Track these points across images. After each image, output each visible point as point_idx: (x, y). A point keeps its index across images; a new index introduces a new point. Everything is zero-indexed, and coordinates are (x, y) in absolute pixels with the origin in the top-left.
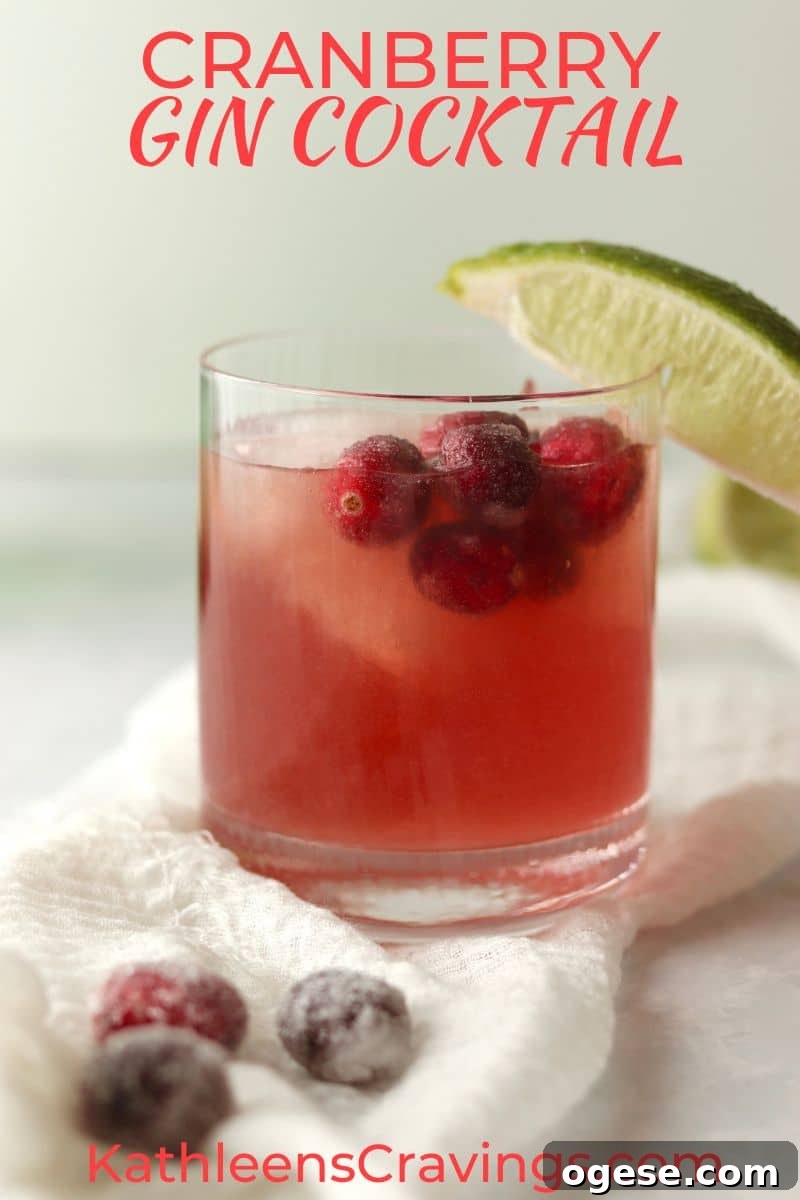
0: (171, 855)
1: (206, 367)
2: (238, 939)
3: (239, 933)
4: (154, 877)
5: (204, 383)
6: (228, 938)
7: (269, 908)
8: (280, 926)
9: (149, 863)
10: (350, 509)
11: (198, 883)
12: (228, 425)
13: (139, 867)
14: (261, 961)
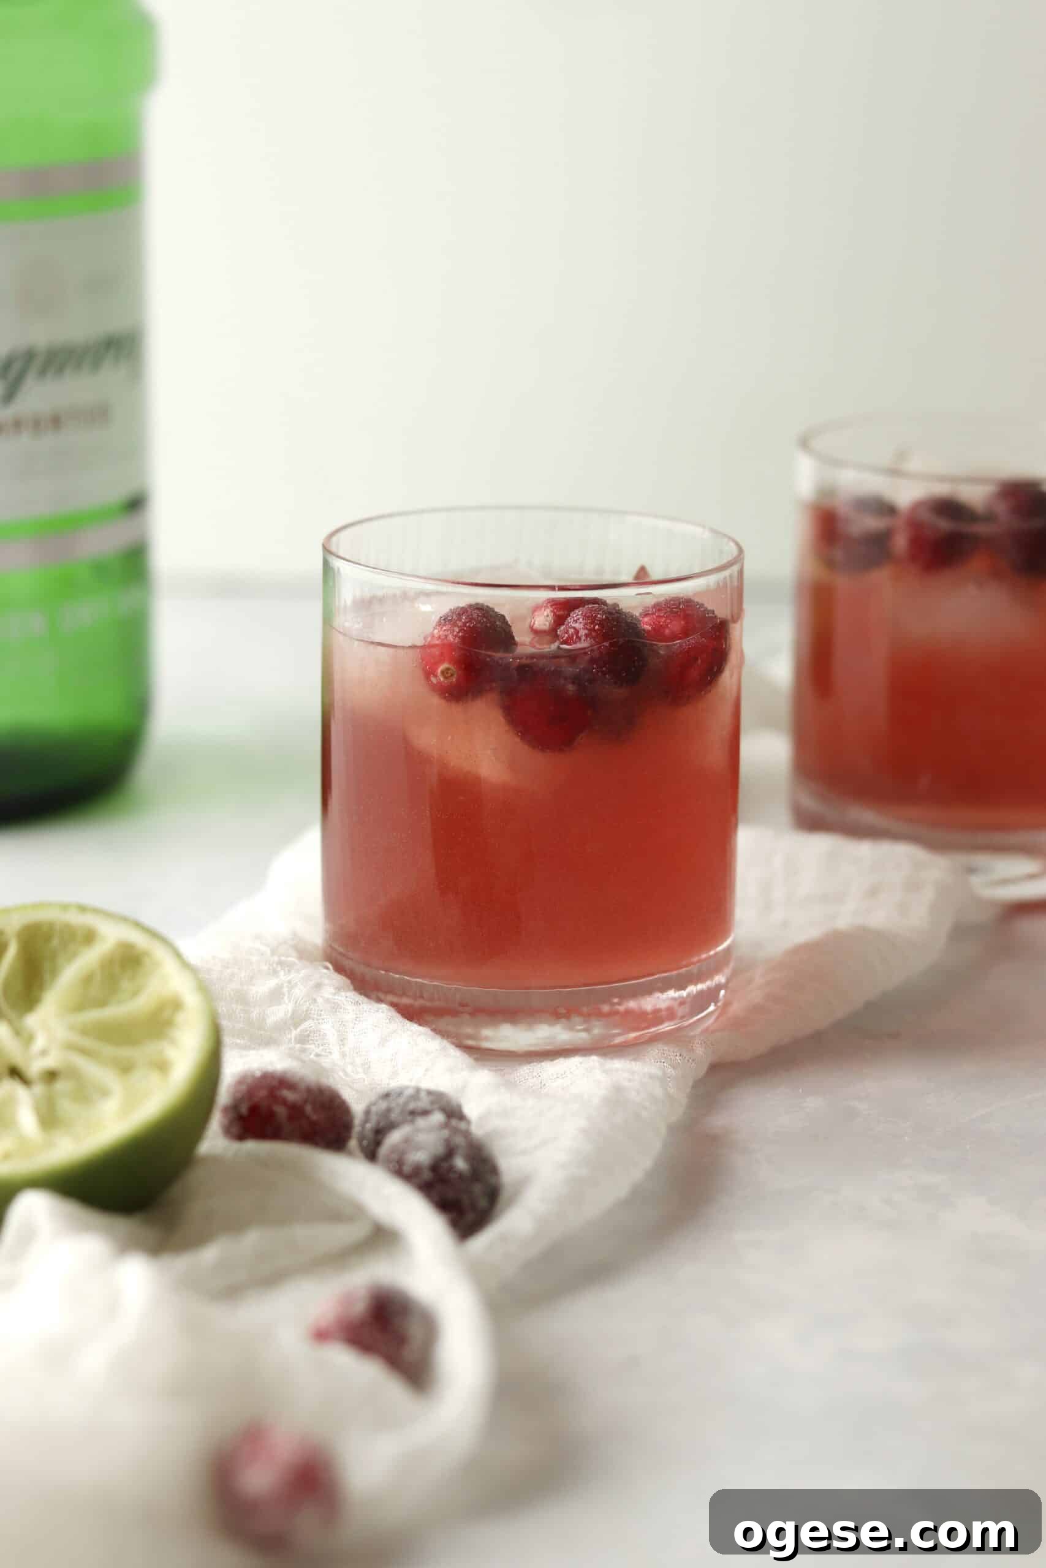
0: (293, 975)
1: (327, 550)
2: (344, 1055)
3: (346, 1049)
4: (276, 996)
5: (326, 564)
6: (336, 1056)
7: (376, 1026)
8: (384, 1041)
9: (272, 983)
10: (446, 678)
11: (315, 1000)
12: (345, 606)
13: (262, 988)
14: (364, 1076)
